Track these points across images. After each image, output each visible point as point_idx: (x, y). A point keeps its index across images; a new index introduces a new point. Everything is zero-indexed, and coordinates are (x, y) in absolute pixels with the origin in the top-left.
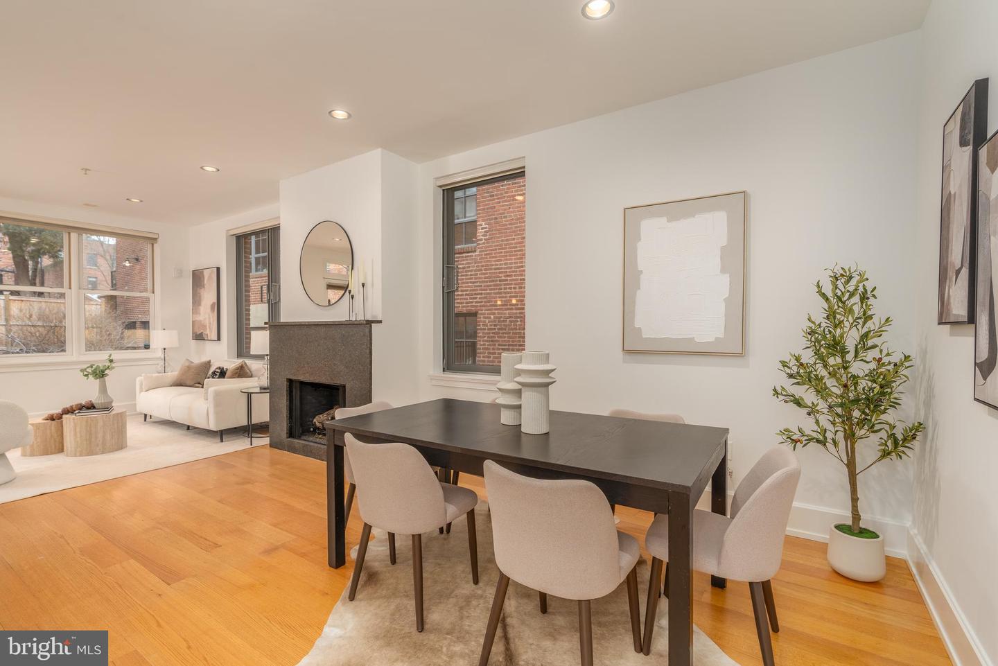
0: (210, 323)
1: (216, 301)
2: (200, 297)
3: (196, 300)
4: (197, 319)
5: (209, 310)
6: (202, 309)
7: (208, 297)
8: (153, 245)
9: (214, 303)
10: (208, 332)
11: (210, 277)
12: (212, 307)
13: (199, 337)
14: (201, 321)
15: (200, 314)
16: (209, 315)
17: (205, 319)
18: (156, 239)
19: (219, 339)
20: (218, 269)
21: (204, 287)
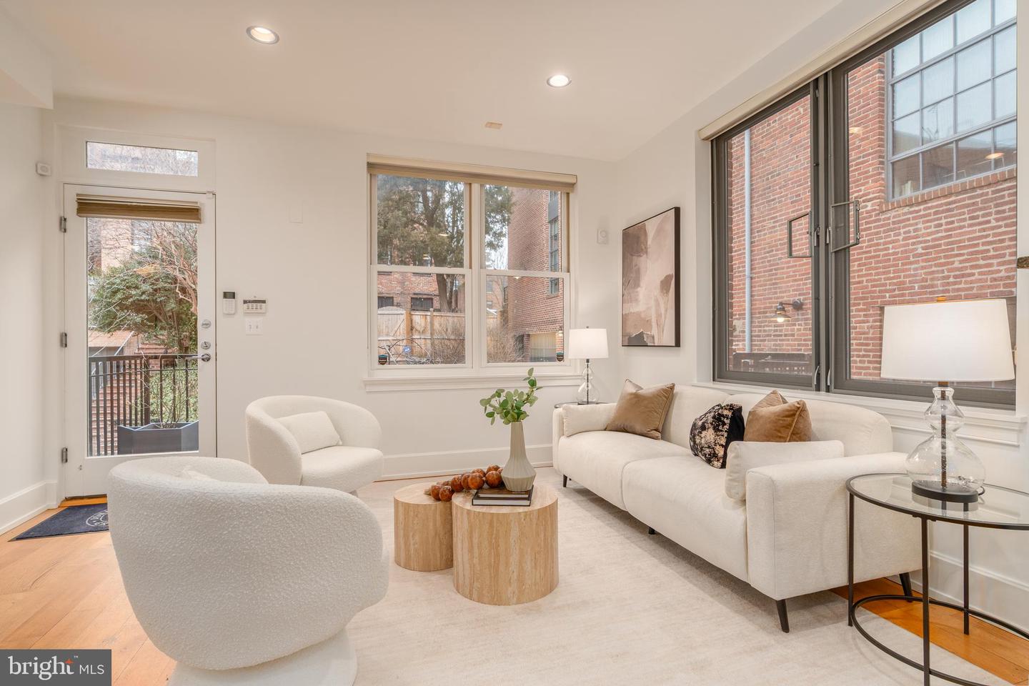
0: (659, 316)
1: (673, 272)
2: (638, 271)
3: (630, 276)
4: (632, 310)
5: (657, 292)
6: (642, 292)
7: (656, 267)
8: (568, 194)
9: (668, 278)
10: (654, 332)
11: (660, 231)
12: (664, 284)
13: (636, 341)
14: (638, 314)
15: (637, 300)
16: (657, 301)
17: (649, 308)
18: (572, 185)
19: (678, 344)
20: (677, 210)
21: (646, 253)
